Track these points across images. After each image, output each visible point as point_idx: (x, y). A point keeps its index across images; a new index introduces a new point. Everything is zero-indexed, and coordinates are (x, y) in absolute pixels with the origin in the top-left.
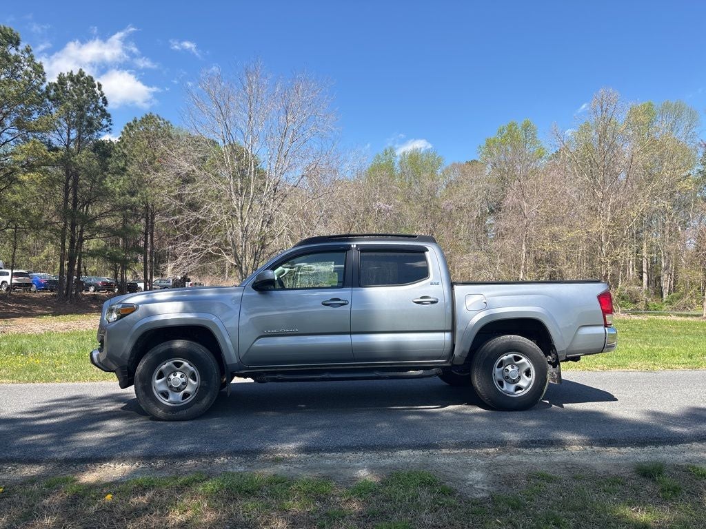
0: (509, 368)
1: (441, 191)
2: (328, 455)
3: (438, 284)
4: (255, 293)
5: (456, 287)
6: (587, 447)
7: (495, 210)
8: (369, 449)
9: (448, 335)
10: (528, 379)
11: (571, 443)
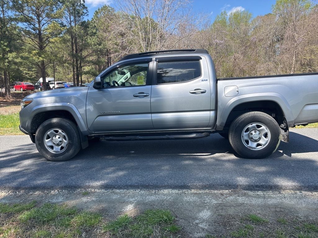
0: (253, 132)
1: (251, 32)
2: (118, 191)
3: (207, 80)
4: (96, 90)
5: (218, 81)
6: (298, 192)
7: (280, 39)
8: (145, 188)
9: (212, 113)
10: (266, 139)
11: (285, 189)
